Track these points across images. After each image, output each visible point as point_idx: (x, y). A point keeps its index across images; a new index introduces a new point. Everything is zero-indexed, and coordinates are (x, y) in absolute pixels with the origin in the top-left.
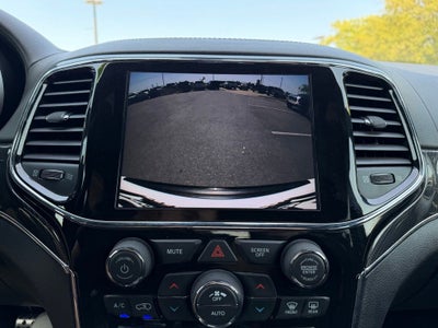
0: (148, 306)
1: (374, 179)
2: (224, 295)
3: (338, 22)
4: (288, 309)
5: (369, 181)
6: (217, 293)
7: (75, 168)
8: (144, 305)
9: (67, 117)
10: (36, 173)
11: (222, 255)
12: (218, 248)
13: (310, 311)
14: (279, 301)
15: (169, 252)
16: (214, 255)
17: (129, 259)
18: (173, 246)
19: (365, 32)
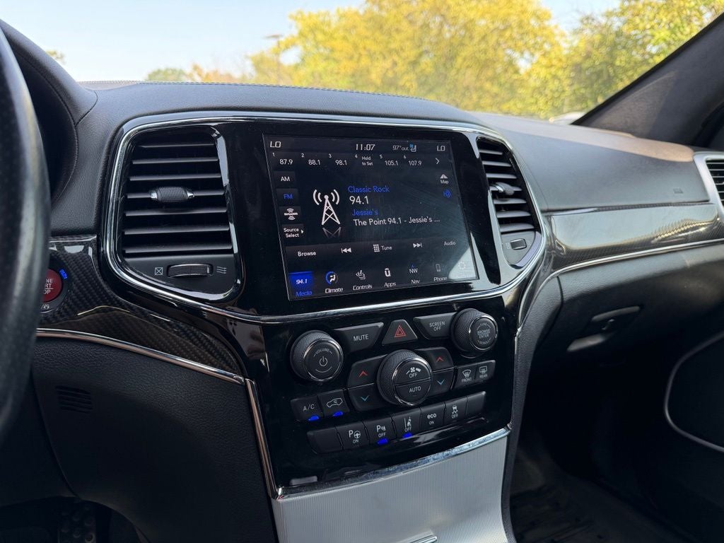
0: (339, 401)
1: (514, 245)
2: (419, 370)
3: (300, 13)
4: (464, 377)
5: (510, 247)
6: (413, 370)
7: (230, 258)
8: (335, 401)
9: (189, 195)
10: (160, 271)
11: (403, 335)
12: (400, 328)
13: (481, 376)
14: (456, 370)
15: (356, 338)
16: (397, 335)
17: (326, 350)
18: (359, 332)
19: (342, 33)
